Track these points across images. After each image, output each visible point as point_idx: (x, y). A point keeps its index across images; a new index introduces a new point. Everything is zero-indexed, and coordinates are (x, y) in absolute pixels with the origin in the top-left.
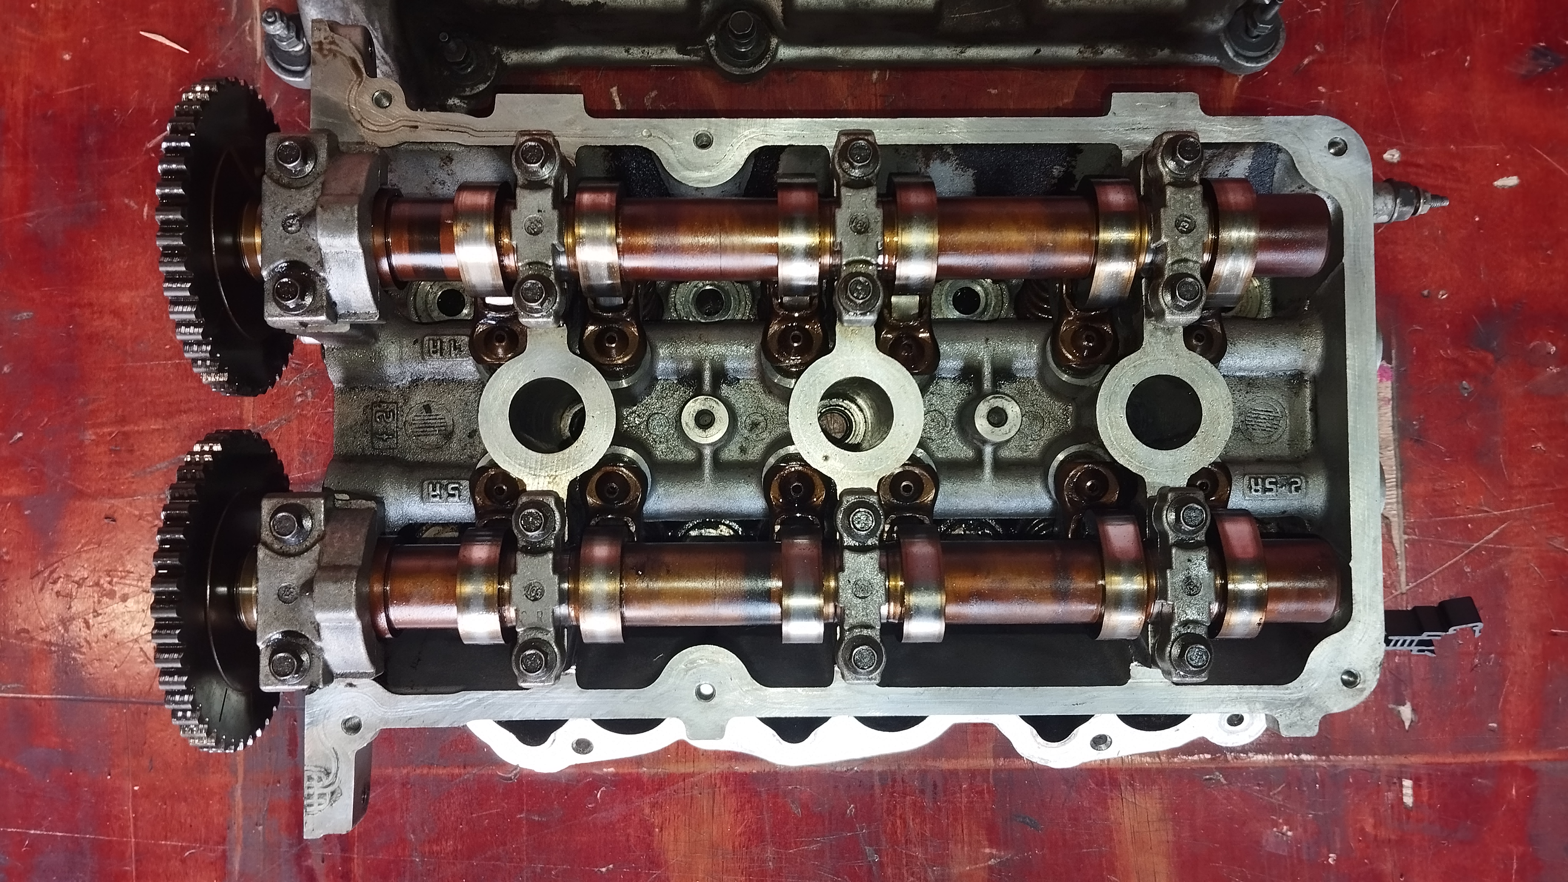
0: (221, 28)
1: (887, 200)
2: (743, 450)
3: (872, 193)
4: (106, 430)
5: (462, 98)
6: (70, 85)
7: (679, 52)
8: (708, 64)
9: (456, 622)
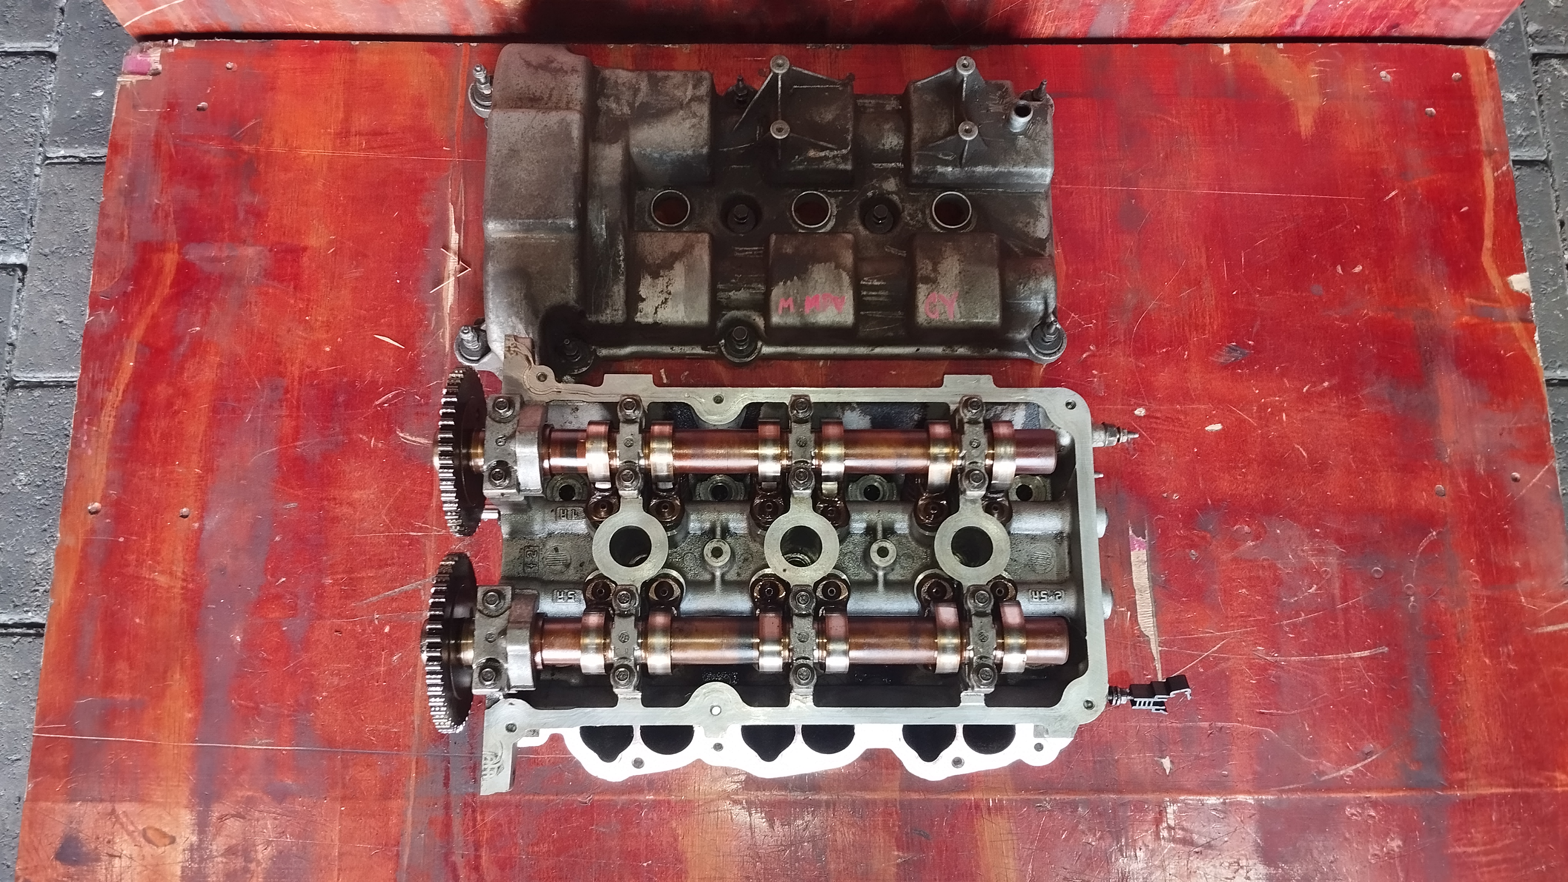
0: (425, 334)
1: (817, 430)
2: (739, 575)
3: (809, 425)
4: (339, 576)
5: (571, 376)
6: (329, 365)
7: (703, 349)
8: (720, 357)
9: (579, 660)
